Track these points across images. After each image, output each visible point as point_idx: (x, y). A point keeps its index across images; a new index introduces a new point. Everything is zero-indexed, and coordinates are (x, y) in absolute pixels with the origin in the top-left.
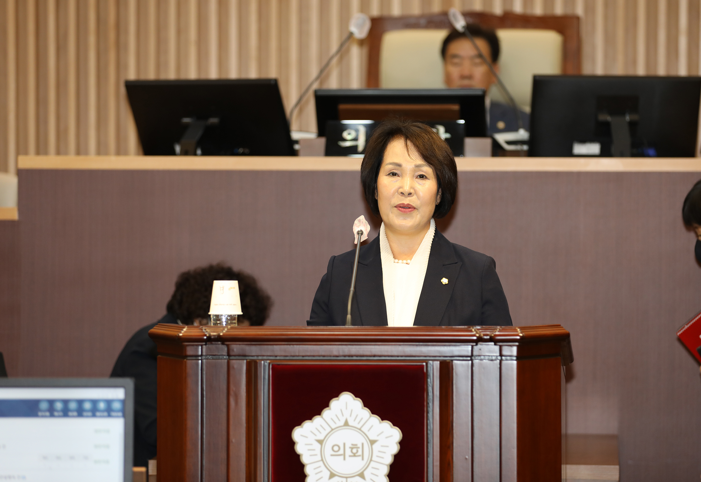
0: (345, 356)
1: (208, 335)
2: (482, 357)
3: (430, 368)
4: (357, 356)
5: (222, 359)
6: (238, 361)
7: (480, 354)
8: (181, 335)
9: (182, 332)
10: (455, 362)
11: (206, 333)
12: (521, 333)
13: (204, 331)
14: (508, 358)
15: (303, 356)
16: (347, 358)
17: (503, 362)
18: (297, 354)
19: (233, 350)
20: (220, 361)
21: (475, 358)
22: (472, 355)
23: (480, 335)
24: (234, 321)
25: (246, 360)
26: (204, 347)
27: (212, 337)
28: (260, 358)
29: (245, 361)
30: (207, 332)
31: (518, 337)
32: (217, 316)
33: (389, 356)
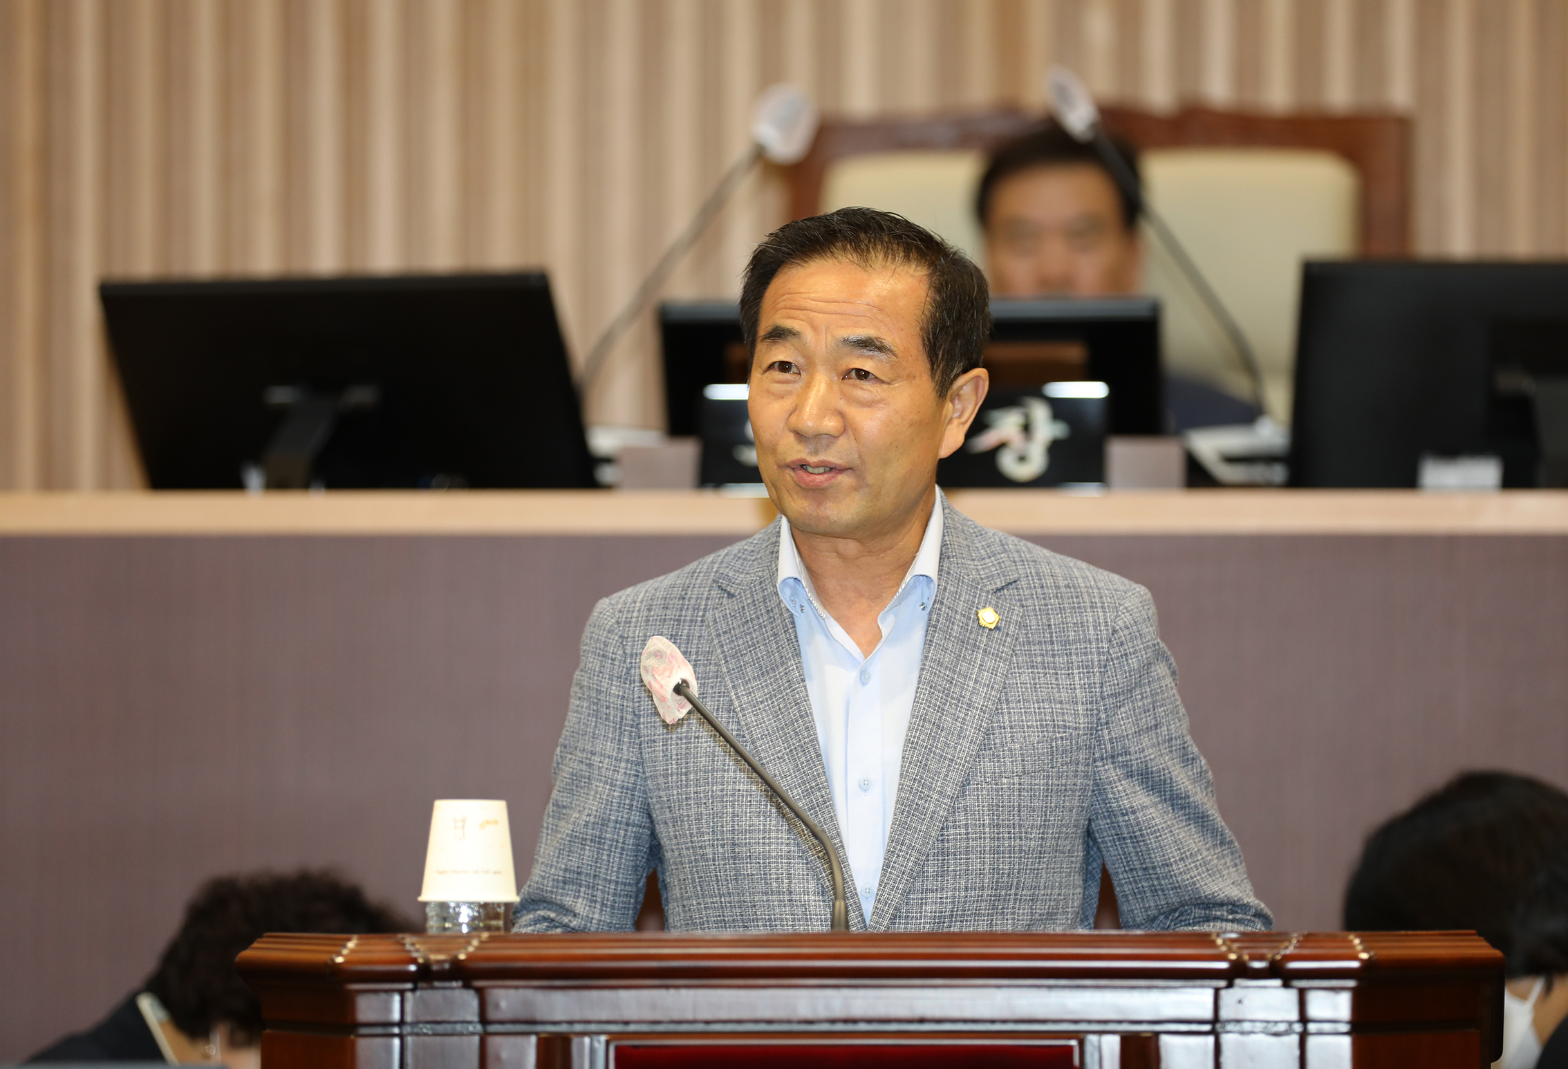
0: (833, 1021)
1: (421, 961)
2: (1247, 1026)
3: (1092, 1055)
4: (869, 1021)
5: (461, 1034)
6: (512, 1040)
7: (1240, 1017)
8: (340, 960)
9: (345, 952)
10: (1164, 1039)
11: (415, 955)
12: (1364, 950)
13: (408, 947)
14: (1327, 1027)
15: (707, 1022)
16: (840, 1027)
17: (1312, 1042)
18: (690, 1016)
19: (497, 1006)
20: (455, 1039)
21: (1224, 1027)
22: (1216, 1020)
23: (1240, 957)
24: (494, 923)
25: (536, 1033)
26: (409, 995)
27: (435, 968)
28: (578, 1028)
29: (533, 1039)
30: (417, 951)
31: (1355, 964)
32: (443, 906)
33: (965, 1021)
